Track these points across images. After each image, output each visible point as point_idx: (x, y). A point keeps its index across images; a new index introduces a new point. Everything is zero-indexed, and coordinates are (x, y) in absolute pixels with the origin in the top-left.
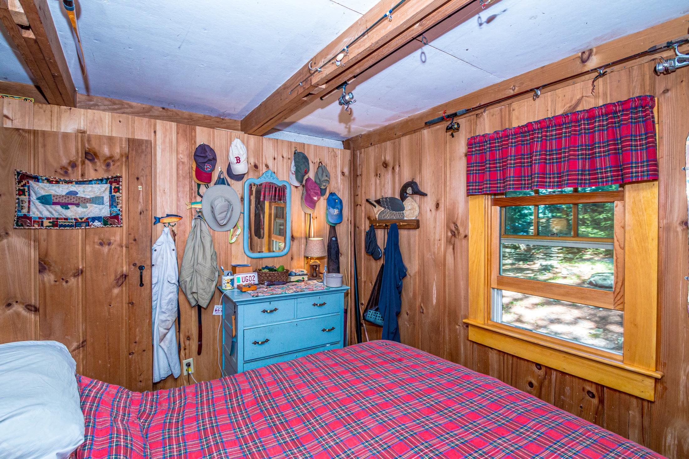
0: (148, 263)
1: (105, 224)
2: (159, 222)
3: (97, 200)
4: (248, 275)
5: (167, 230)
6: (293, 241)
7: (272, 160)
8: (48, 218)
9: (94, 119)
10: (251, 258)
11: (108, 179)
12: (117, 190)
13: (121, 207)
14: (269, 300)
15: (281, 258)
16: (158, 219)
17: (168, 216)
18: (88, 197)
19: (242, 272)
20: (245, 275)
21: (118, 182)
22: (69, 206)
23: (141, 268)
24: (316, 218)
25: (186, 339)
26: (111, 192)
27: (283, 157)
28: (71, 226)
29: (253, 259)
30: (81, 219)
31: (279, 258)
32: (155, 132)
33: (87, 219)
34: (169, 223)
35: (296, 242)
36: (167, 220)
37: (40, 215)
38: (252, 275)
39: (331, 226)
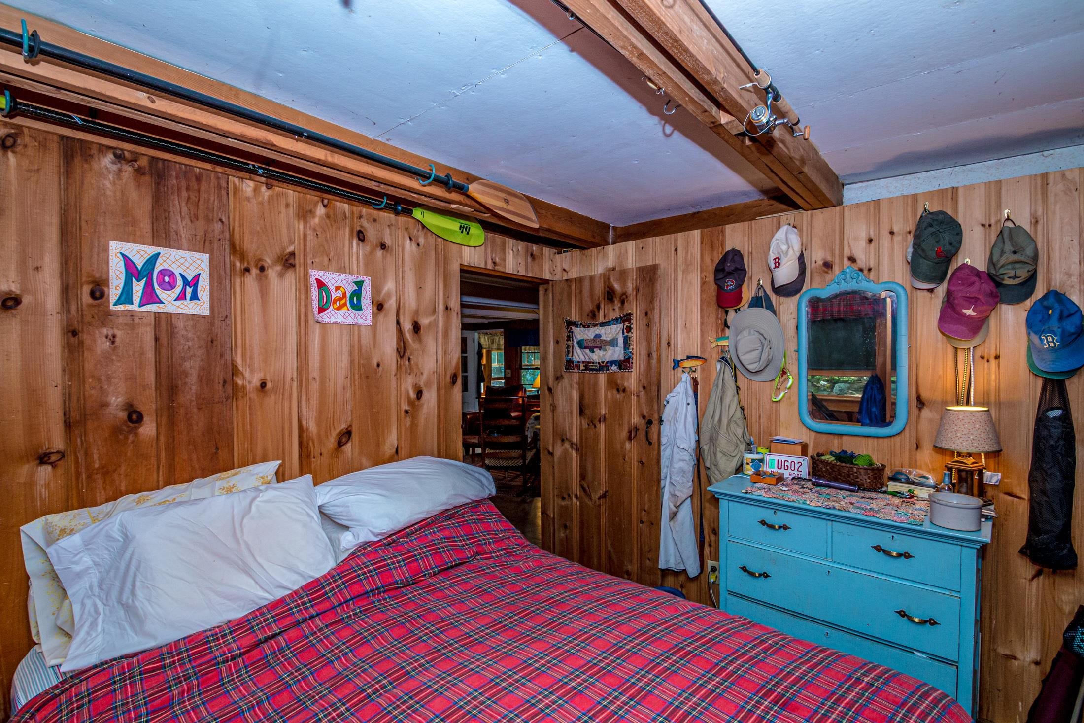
0: (656, 416)
1: (620, 369)
2: (679, 366)
3: (613, 343)
4: (790, 459)
5: (686, 377)
6: (920, 409)
7: (863, 243)
8: (583, 362)
9: (620, 253)
10: (817, 432)
11: (621, 318)
12: (629, 329)
13: (633, 349)
14: (776, 507)
15: (886, 440)
16: (676, 362)
17: (689, 358)
18: (608, 339)
19: (782, 452)
20: (784, 459)
21: (629, 320)
22: (595, 350)
23: (650, 422)
24: (997, 357)
25: (711, 532)
26: (623, 334)
27: (892, 233)
28: (596, 370)
29: (819, 435)
30: (603, 362)
31: (881, 440)
32: (676, 250)
33: (607, 362)
34: (690, 368)
35: (926, 413)
36: (687, 364)
37: (578, 360)
38: (796, 460)
39: (1045, 378)
